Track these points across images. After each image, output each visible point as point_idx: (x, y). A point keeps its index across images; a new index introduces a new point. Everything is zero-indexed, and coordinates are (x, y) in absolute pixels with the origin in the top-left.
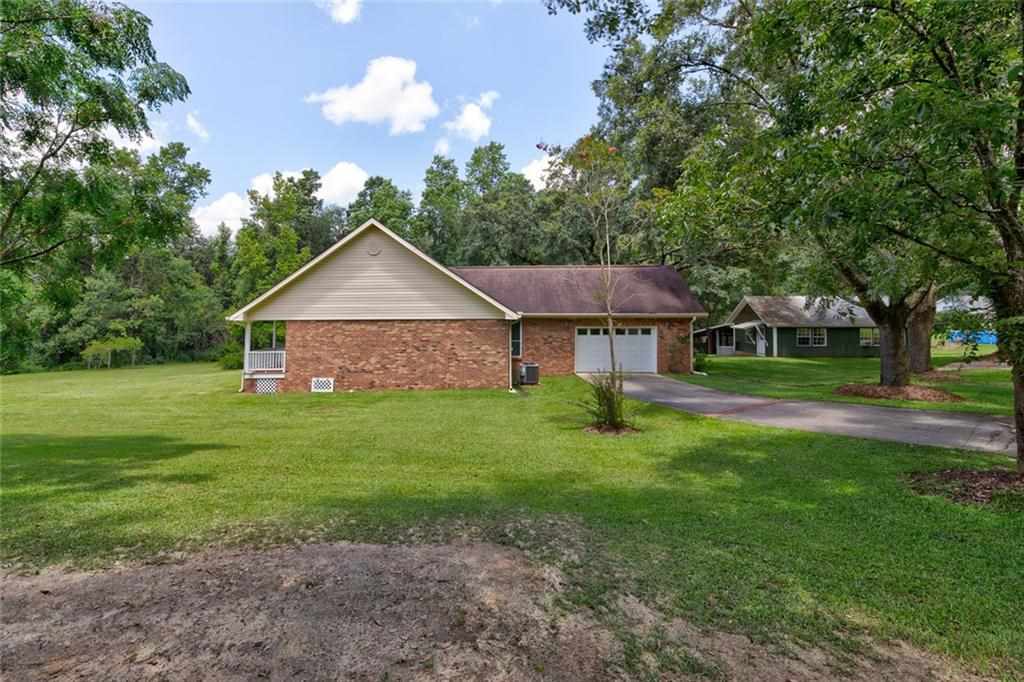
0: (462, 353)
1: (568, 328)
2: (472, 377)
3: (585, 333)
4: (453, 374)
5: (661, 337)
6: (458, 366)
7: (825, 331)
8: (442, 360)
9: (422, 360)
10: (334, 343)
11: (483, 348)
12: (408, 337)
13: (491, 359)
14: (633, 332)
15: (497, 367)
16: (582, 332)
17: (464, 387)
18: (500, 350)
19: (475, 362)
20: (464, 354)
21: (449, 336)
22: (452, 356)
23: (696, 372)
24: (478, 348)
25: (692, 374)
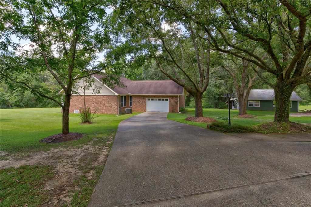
0: (107, 105)
1: (144, 98)
2: (109, 111)
3: (150, 100)
4: (105, 110)
5: (170, 102)
6: (105, 108)
7: (259, 102)
8: (102, 106)
9: (98, 106)
10: (79, 101)
11: (112, 103)
12: (94, 100)
13: (113, 106)
14: (163, 100)
15: (115, 108)
16: (149, 100)
17: (107, 114)
18: (115, 104)
19: (110, 107)
20: (107, 104)
21: (103, 100)
22: (104, 105)
23: (180, 112)
24: (110, 103)
25: (179, 113)
